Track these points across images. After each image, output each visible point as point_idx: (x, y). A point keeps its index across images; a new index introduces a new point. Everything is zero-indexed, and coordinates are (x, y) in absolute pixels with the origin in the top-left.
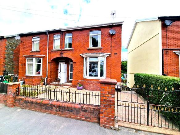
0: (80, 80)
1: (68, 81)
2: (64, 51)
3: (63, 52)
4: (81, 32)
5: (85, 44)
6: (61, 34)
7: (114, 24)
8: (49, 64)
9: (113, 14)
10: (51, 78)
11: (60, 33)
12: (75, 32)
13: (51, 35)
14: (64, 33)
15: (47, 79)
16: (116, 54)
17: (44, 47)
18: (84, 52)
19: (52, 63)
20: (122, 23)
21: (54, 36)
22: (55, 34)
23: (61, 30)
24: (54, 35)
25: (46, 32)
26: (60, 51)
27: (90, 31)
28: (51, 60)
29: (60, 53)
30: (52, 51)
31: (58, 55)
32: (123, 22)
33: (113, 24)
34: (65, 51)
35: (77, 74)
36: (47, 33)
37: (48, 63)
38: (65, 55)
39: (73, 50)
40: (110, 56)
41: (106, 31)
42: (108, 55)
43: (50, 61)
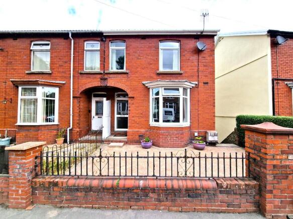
0: (144, 130)
1: (113, 133)
2: (109, 75)
3: (106, 77)
4: (143, 41)
5: (151, 64)
6: (102, 40)
7: (204, 34)
8: (76, 100)
9: (204, 16)
10: (79, 128)
11: (99, 39)
12: (131, 40)
13: (77, 40)
14: (108, 40)
16: (207, 83)
17: (62, 66)
18: (150, 78)
19: (82, 99)
20: (216, 32)
21: (86, 43)
22: (87, 40)
23: (103, 33)
24: (85, 41)
25: (68, 34)
26: (101, 74)
27: (161, 41)
28: (80, 91)
29: (101, 79)
30: (81, 74)
31: (96, 83)
32: (219, 31)
33: (202, 32)
34: (111, 76)
35: (136, 119)
36: (70, 35)
37: (73, 97)
38: (112, 83)
39: (127, 73)
40: (197, 86)
41: (191, 44)
42: (194, 85)
43: (78, 95)
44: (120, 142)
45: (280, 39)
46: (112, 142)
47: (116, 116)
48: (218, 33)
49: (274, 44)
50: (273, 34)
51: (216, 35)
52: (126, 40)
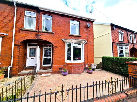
0: (62, 65)
1: (41, 68)
2: (41, 33)
3: (40, 34)
4: (62, 18)
5: (66, 30)
6: (38, 12)
8: (16, 47)
9: (90, 12)
11: (36, 11)
12: (55, 16)
13: (20, 8)
14: (42, 13)
15: (10, 68)
16: (91, 42)
18: (65, 37)
19: (21, 46)
20: (94, 20)
21: (26, 11)
22: (27, 10)
23: (39, 8)
24: (25, 10)
26: (36, 32)
27: (71, 19)
28: (20, 41)
29: (36, 35)
30: (22, 30)
31: (33, 37)
32: (95, 20)
33: (89, 19)
34: (43, 34)
35: (58, 59)
36: (15, 4)
37: (15, 45)
38: (43, 37)
39: (53, 33)
41: (84, 23)
43: (18, 43)
44: (48, 73)
45: (114, 28)
46: (43, 73)
47: (43, 57)
48: (95, 21)
49: (112, 29)
50: (112, 25)
51: (94, 22)
52: (53, 15)
